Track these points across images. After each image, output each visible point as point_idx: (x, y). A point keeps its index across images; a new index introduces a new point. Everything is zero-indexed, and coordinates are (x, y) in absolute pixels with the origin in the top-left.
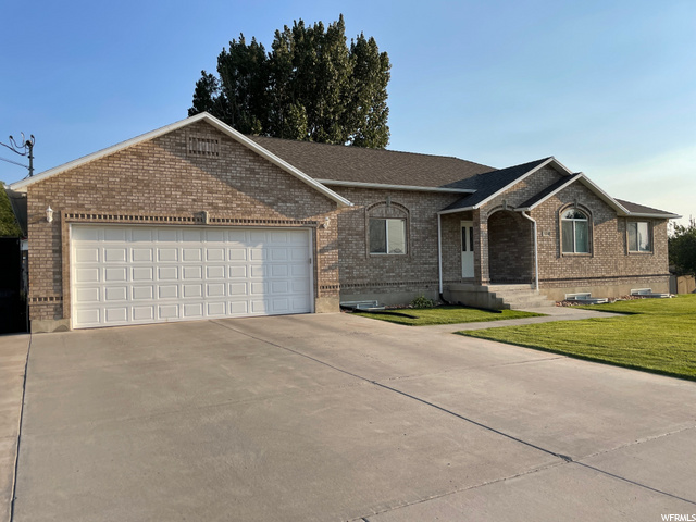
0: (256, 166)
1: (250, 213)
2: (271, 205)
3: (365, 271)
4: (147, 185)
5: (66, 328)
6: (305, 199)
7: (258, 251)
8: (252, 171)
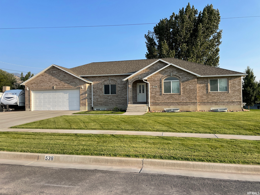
1: (64, 86)
2: (69, 84)
8: (65, 76)
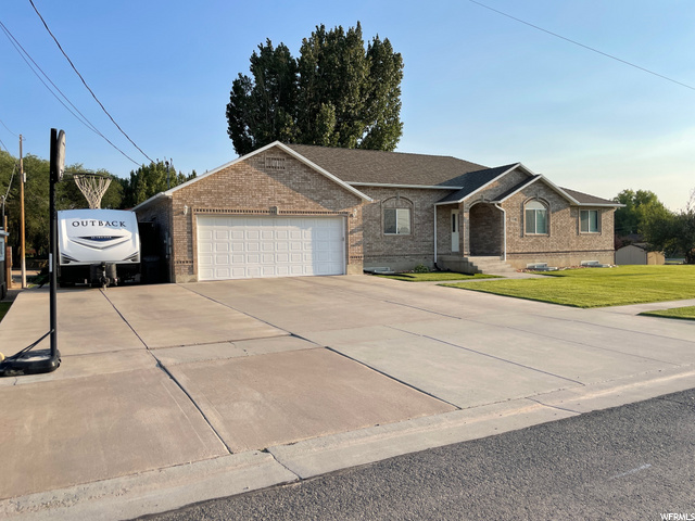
0: (309, 176)
1: (304, 207)
2: (318, 201)
3: (381, 246)
4: (241, 190)
5: (195, 280)
6: (340, 196)
7: (308, 232)
8: (306, 179)
